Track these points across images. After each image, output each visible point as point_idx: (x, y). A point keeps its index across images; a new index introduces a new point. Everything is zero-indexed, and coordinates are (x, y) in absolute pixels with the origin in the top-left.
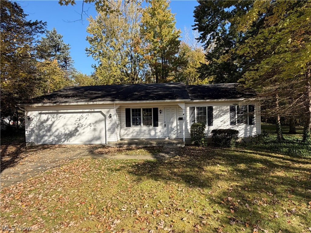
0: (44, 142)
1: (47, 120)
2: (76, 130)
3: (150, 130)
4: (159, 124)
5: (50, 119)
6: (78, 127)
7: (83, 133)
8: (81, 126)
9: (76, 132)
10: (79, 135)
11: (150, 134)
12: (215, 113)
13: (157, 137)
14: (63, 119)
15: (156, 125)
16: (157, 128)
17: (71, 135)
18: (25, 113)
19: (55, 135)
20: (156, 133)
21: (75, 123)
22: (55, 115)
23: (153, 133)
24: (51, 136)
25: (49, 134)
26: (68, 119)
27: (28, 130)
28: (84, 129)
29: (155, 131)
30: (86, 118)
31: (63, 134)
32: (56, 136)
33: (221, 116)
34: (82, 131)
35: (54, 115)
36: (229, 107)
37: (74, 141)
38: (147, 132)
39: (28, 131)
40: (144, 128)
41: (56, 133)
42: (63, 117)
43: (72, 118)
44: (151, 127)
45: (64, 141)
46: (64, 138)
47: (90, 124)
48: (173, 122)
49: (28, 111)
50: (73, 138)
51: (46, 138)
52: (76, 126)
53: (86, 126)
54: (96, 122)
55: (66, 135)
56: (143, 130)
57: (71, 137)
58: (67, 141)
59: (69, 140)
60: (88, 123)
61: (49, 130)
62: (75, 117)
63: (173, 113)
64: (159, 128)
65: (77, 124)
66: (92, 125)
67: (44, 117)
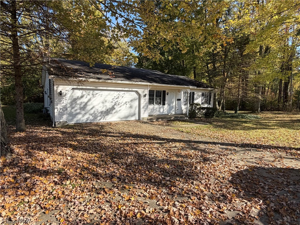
0: (77, 120)
1: (82, 97)
2: (113, 108)
3: (160, 108)
4: (166, 103)
5: (85, 96)
6: (115, 105)
7: (120, 110)
8: (117, 104)
9: (113, 110)
10: (115, 112)
11: (159, 111)
12: (195, 96)
13: (164, 114)
14: (100, 96)
15: (164, 104)
16: (164, 106)
17: (108, 112)
18: (55, 87)
19: (91, 113)
20: (164, 110)
21: (112, 101)
22: (91, 92)
23: (162, 110)
24: (85, 114)
25: (83, 112)
26: (105, 96)
27: (58, 107)
28: (120, 107)
29: (163, 108)
30: (123, 97)
31: (99, 112)
32: (91, 115)
33: (198, 99)
34: (119, 109)
35: (89, 92)
36: (201, 93)
37: (110, 118)
38: (158, 109)
39: (59, 109)
40: (156, 106)
41: (92, 111)
42: (99, 95)
43: (109, 96)
44: (161, 106)
45: (100, 119)
46: (100, 116)
47: (126, 102)
48: (173, 102)
49: (59, 85)
50: (110, 116)
51: (80, 116)
52: (113, 104)
53: (123, 104)
54: (131, 101)
55: (102, 112)
56: (155, 108)
57: (107, 115)
58: (104, 119)
59: (105, 118)
60: (124, 102)
61: (84, 108)
62: (112, 95)
63: (173, 95)
64: (166, 106)
65: (114, 102)
66: (127, 103)
67: (78, 93)
